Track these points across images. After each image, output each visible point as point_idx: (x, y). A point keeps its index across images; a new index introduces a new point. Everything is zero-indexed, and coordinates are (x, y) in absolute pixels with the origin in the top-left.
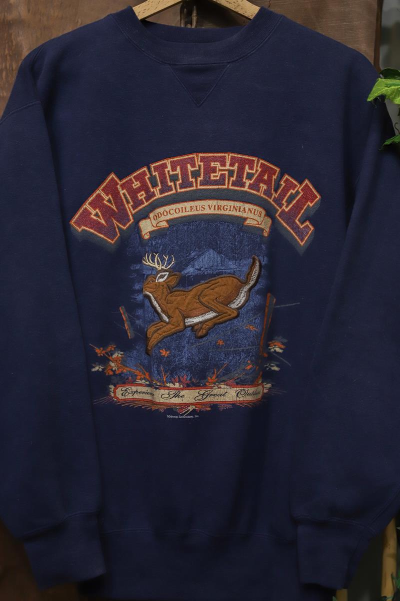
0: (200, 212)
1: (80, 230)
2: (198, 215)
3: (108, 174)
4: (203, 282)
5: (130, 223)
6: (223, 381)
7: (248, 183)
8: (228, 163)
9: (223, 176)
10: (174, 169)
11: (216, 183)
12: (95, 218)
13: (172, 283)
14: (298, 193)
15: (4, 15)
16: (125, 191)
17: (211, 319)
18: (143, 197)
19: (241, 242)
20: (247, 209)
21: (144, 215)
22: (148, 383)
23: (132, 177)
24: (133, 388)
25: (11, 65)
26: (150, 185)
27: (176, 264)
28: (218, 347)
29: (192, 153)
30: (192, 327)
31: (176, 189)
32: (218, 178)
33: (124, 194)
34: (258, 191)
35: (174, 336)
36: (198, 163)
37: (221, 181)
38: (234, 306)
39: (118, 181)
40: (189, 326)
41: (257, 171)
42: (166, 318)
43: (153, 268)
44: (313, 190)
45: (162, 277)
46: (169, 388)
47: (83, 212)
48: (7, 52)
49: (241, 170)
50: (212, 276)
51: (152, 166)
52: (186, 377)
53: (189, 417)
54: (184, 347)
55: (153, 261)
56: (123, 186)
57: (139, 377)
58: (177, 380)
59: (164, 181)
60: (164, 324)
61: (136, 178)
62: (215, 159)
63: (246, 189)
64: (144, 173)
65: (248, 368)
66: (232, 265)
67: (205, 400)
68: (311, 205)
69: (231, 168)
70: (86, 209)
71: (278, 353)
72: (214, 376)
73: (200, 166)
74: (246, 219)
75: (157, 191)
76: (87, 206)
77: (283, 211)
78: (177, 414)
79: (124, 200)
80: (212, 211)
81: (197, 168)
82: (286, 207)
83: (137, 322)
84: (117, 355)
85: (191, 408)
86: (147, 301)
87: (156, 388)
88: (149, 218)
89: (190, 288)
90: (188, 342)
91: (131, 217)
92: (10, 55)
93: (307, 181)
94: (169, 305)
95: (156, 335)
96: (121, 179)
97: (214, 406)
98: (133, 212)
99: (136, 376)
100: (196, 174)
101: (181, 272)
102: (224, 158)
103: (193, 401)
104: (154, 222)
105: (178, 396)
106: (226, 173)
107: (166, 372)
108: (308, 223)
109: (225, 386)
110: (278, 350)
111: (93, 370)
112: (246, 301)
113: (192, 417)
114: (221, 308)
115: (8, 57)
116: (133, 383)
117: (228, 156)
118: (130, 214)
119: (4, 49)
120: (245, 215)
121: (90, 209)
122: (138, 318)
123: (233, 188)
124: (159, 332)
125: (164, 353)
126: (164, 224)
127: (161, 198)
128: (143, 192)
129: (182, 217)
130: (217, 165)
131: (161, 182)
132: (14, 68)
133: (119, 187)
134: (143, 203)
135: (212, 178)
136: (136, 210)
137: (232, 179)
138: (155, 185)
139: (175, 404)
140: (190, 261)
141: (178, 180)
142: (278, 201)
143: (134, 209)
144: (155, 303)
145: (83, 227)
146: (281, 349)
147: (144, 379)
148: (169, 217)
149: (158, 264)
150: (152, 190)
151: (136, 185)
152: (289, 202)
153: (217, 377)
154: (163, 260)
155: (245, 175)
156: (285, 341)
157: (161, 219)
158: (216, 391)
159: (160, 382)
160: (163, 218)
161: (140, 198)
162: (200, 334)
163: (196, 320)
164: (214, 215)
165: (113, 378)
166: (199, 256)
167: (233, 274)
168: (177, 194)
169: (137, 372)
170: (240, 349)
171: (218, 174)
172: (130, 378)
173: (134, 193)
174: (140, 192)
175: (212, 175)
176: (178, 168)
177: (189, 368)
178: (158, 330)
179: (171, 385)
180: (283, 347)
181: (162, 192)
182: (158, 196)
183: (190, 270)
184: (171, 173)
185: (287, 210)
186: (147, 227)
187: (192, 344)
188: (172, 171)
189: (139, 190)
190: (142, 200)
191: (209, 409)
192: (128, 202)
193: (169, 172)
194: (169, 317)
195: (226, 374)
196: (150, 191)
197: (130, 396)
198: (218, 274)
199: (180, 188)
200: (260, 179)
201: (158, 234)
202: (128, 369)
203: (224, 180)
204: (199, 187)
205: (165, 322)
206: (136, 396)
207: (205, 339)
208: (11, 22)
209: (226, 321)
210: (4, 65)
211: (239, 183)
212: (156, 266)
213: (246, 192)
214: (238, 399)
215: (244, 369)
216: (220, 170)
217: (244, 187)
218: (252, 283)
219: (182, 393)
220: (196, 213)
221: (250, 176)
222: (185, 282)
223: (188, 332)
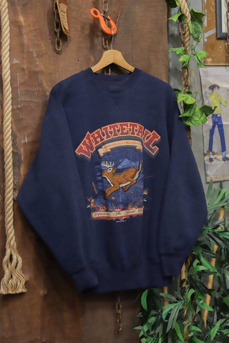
0: (121, 145)
1: (79, 154)
2: (121, 146)
3: (87, 132)
4: (125, 171)
5: (94, 150)
6: (134, 207)
7: (136, 133)
8: (129, 126)
9: (128, 131)
10: (111, 129)
11: (126, 134)
12: (84, 149)
13: (114, 172)
14: (150, 135)
15: (35, 69)
16: (92, 138)
17: (129, 184)
18: (99, 140)
19: (135, 155)
20: (136, 143)
21: (100, 147)
22: (105, 210)
23: (94, 132)
24: (98, 212)
25: (39, 89)
26: (102, 136)
27: (115, 165)
28: (131, 194)
29: (116, 123)
30: (122, 187)
31: (112, 137)
32: (126, 132)
33: (92, 139)
34: (139, 136)
35: (116, 192)
36: (119, 126)
37: (127, 133)
38: (135, 179)
39: (90, 134)
40: (121, 188)
41: (138, 128)
42: (112, 185)
43: (105, 167)
44: (157, 134)
45: (110, 170)
46: (116, 211)
47: (80, 147)
48: (36, 84)
49: (133, 128)
50: (127, 168)
51: (102, 128)
52: (122, 207)
53: (123, 221)
54: (120, 195)
55: (105, 164)
56: (91, 136)
57: (100, 208)
58: (119, 208)
59: (107, 134)
60: (112, 188)
61: (96, 133)
62: (124, 125)
63: (136, 135)
64: (99, 131)
65: (141, 201)
66: (133, 164)
67: (128, 214)
68: (157, 140)
69: (130, 128)
70: (81, 146)
71: (146, 195)
72: (130, 206)
73: (119, 128)
74: (136, 146)
75: (105, 137)
76: (81, 145)
77: (145, 142)
78: (120, 220)
79: (92, 141)
80: (125, 144)
81: (119, 129)
82: (146, 141)
83: (99, 187)
84: (93, 201)
85: (124, 218)
86: (104, 180)
87: (111, 212)
88: (102, 148)
89: (120, 173)
90: (121, 194)
91: (94, 148)
92: (38, 85)
93: (154, 131)
94: (114, 180)
95: (109, 192)
96: (91, 134)
97: (131, 216)
98: (95, 146)
99: (99, 208)
100: (118, 131)
101: (117, 167)
102: (127, 124)
103: (124, 215)
104: (105, 150)
105: (119, 214)
106: (129, 130)
107: (114, 205)
108: (156, 146)
109: (134, 209)
110: (146, 194)
111: (88, 207)
112: (139, 177)
113: (124, 221)
114: (131, 180)
115: (37, 86)
116: (98, 210)
117: (129, 123)
118: (94, 147)
119: (35, 82)
120: (136, 145)
121: (83, 146)
122: (99, 186)
123: (131, 135)
124: (111, 190)
125: (113, 198)
126: (109, 150)
127: (107, 140)
128: (99, 138)
129: (115, 147)
130: (125, 127)
131: (106, 134)
132: (40, 90)
133: (90, 136)
134: (99, 142)
135: (124, 132)
136: (96, 145)
137: (131, 132)
138: (104, 136)
139: (119, 217)
140: (119, 164)
141: (112, 133)
142: (144, 139)
143: (95, 145)
144: (108, 180)
145: (81, 153)
146: (147, 193)
147: (103, 209)
148: (111, 147)
149: (107, 165)
150: (103, 138)
151: (96, 135)
152: (147, 139)
153: (131, 206)
154: (109, 163)
155: (135, 130)
156: (148, 190)
157: (107, 148)
158: (131, 211)
159: (113, 209)
160: (109, 148)
161: (98, 140)
162: (125, 190)
163: (124, 185)
164: (126, 145)
165: (92, 209)
166: (123, 161)
167: (134, 167)
168: (112, 138)
169: (100, 207)
170: (138, 194)
171: (126, 130)
172: (97, 209)
173: (95, 139)
174: (97, 138)
175: (124, 131)
176: (112, 129)
177: (122, 203)
178: (110, 190)
179: (117, 210)
180: (147, 192)
181: (107, 138)
182: (106, 139)
183: (120, 167)
184: (110, 131)
185: (146, 142)
186: (101, 151)
187: (123, 194)
188: (110, 130)
189: (97, 137)
190: (99, 141)
191: (129, 217)
192: (93, 142)
193: (109, 130)
194: (114, 185)
195: (135, 204)
196: (102, 138)
197: (97, 216)
198: (130, 167)
199: (114, 136)
200: (139, 132)
201: (107, 154)
202: (96, 206)
203: (128, 132)
204: (120, 136)
205: (112, 187)
206: (100, 216)
207: (127, 192)
208: (38, 72)
209: (133, 185)
210: (36, 89)
211: (133, 133)
212: (107, 166)
213: (136, 136)
214: (139, 213)
215: (140, 202)
216: (127, 129)
217: (135, 135)
218: (140, 170)
219: (120, 213)
220: (120, 145)
221: (136, 131)
222: (118, 171)
223: (121, 190)
